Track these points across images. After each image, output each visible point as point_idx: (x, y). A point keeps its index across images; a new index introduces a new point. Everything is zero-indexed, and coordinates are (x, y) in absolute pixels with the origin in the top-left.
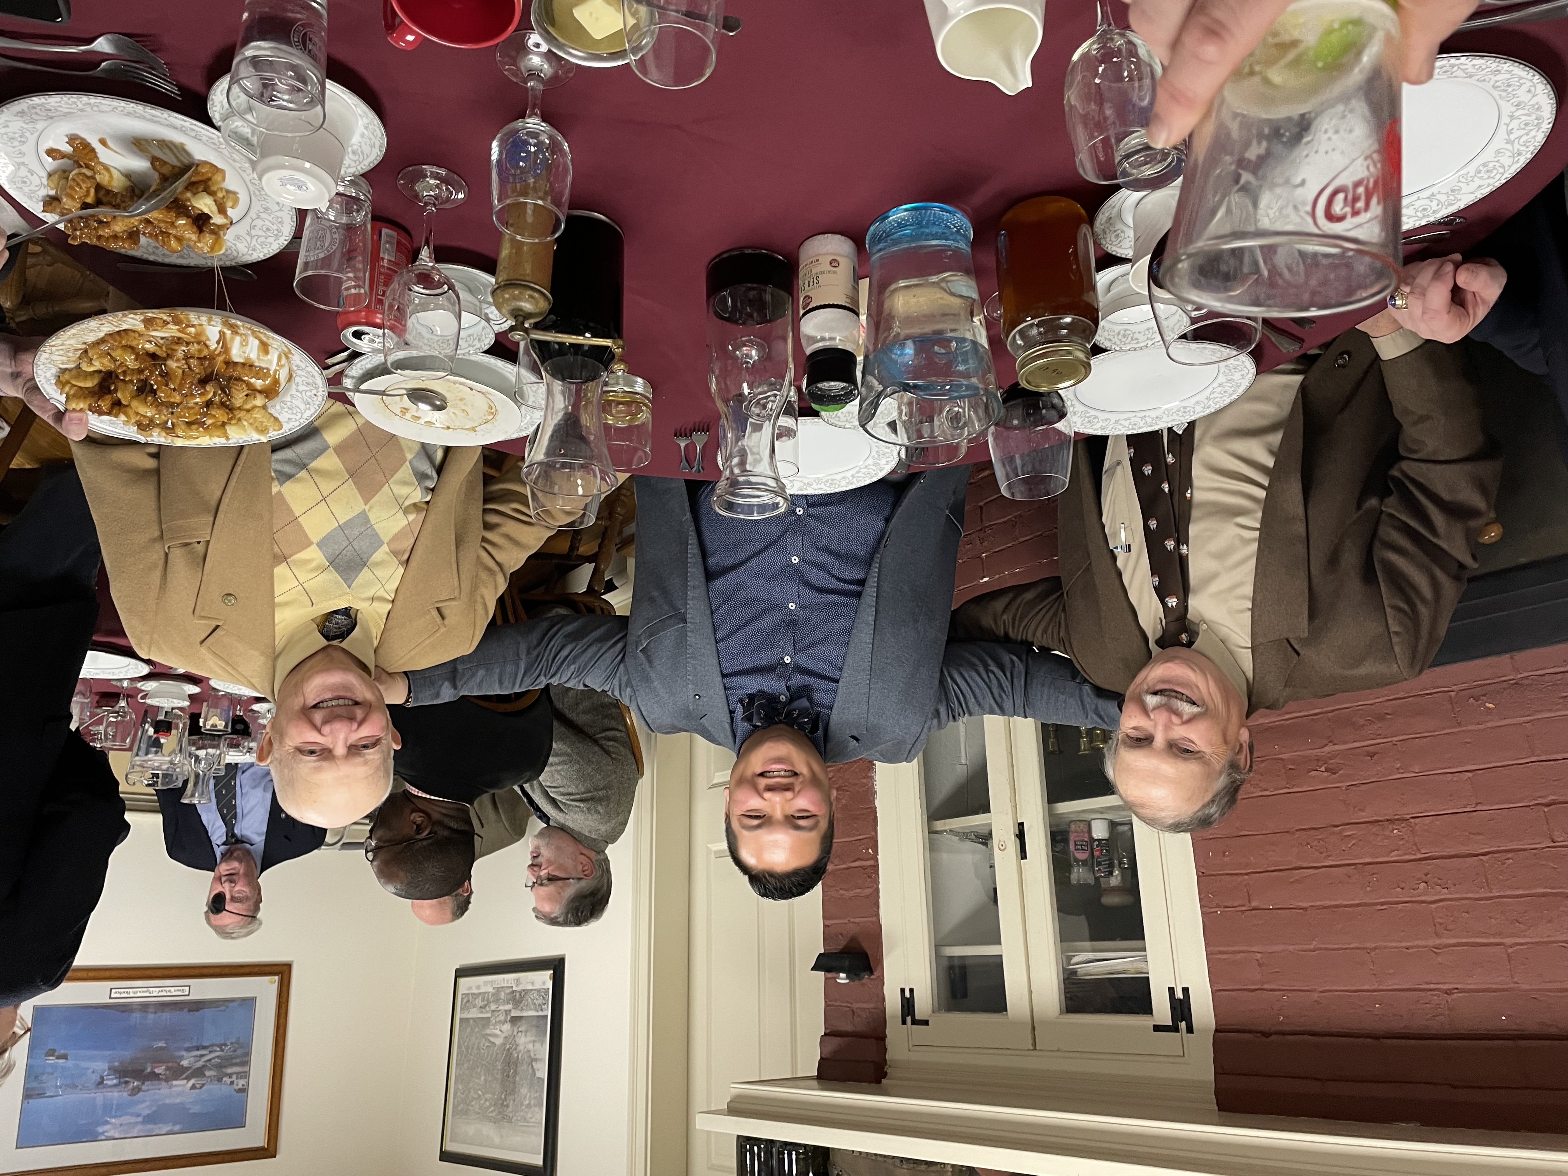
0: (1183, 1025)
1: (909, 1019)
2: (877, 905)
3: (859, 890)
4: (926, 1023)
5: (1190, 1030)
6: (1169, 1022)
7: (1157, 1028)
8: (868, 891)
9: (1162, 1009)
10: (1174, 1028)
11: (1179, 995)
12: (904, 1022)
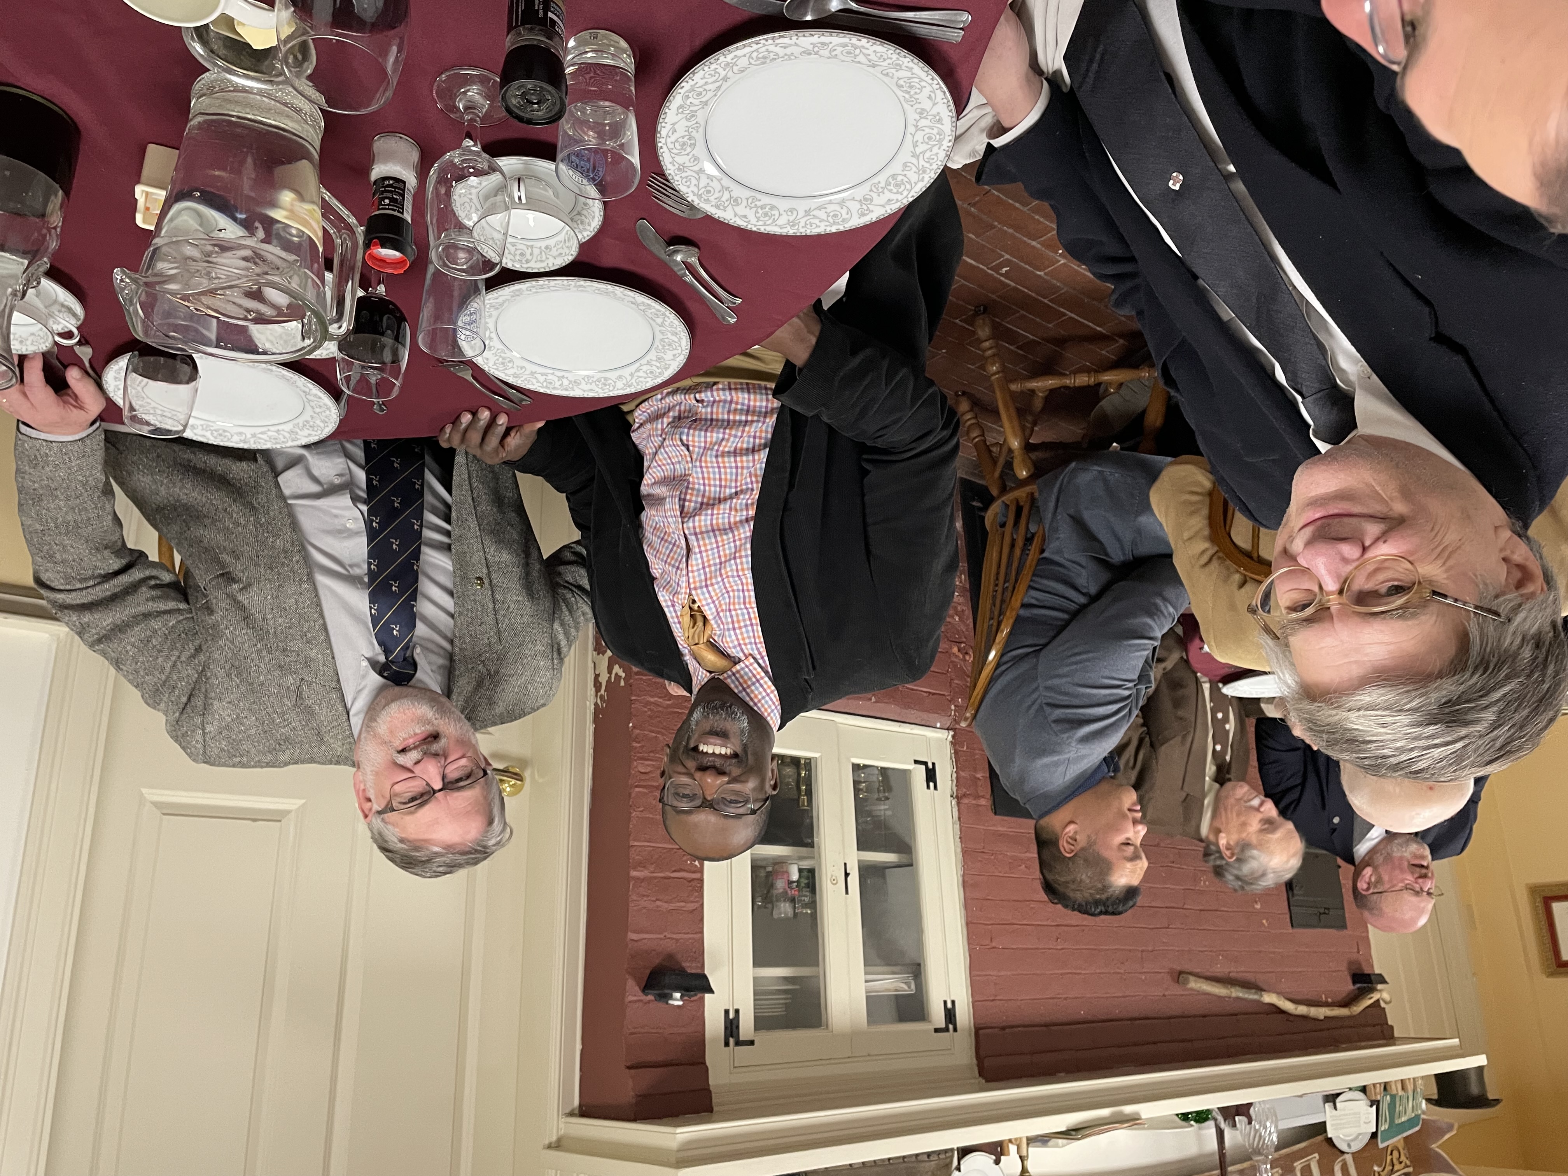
0: (951, 1027)
1: (732, 1041)
2: (702, 920)
3: (683, 904)
4: (752, 1043)
5: (955, 1030)
6: (943, 1026)
7: (937, 1030)
8: (691, 906)
9: (938, 1017)
10: (946, 1030)
11: (949, 1005)
12: (727, 1044)
